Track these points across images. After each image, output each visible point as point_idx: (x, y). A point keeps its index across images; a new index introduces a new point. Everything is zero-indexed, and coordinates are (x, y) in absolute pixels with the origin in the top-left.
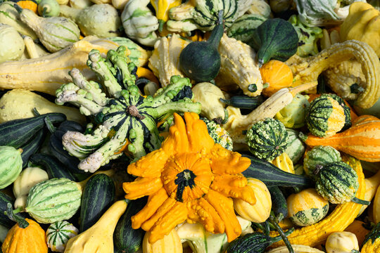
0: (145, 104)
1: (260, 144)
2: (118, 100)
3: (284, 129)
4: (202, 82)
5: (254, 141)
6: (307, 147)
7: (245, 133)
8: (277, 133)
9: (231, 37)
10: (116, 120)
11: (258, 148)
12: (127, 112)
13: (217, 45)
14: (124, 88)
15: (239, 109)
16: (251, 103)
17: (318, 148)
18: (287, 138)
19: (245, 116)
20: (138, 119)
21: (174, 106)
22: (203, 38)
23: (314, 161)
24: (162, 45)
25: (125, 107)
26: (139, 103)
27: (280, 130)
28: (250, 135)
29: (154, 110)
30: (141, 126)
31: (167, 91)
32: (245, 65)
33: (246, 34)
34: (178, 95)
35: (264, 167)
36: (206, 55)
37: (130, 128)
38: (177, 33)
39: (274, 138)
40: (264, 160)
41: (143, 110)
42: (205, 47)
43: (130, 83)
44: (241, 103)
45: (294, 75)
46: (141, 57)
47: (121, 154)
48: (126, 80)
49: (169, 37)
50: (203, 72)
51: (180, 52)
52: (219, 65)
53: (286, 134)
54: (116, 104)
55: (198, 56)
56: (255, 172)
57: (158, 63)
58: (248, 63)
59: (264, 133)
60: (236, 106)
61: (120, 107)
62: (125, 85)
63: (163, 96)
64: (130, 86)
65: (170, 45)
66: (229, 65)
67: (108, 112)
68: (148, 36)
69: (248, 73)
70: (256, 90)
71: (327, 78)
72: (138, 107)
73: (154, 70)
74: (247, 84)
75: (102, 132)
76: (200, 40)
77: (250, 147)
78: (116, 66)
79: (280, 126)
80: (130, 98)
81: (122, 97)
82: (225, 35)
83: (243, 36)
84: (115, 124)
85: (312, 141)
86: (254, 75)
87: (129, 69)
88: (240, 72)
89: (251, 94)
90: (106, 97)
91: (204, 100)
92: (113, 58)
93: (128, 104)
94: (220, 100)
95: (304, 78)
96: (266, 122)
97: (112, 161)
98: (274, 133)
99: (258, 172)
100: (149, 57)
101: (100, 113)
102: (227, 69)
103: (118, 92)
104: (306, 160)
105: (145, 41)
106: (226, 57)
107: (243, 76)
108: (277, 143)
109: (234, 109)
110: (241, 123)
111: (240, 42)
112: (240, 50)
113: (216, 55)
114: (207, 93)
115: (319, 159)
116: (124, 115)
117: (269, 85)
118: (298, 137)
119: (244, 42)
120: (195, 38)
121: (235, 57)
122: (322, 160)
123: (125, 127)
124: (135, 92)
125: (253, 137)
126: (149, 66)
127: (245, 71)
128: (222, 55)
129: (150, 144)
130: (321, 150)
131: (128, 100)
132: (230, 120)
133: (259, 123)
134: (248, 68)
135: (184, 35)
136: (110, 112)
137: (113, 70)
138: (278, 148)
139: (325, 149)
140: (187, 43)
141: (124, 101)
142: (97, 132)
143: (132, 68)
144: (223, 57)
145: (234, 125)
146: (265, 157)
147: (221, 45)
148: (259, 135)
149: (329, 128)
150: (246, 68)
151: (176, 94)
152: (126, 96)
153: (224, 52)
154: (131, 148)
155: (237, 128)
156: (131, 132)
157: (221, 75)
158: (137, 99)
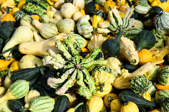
0: (83, 62)
1: (136, 87)
2: (71, 62)
3: (148, 81)
4: (112, 57)
5: (134, 85)
6: (157, 90)
7: (130, 81)
8: (145, 83)
9: (125, 37)
10: (70, 71)
11: (135, 88)
12: (75, 67)
13: (119, 40)
14: (72, 56)
15: (128, 70)
16: (133, 68)
17: (162, 90)
18: (149, 85)
19: (130, 74)
20: (80, 70)
21: (96, 62)
22: (112, 36)
23: (160, 96)
24: (94, 39)
25: (74, 65)
26: (80, 63)
27: (146, 81)
28: (132, 82)
29: (86, 64)
30: (82, 73)
32: (131, 50)
33: (132, 36)
35: (137, 97)
36: (114, 45)
37: (77, 74)
38: (101, 33)
39: (143, 85)
40: (138, 94)
41: (82, 66)
42: (114, 41)
43: (75, 54)
44: (129, 68)
45: (153, 56)
46: (84, 43)
47: (73, 85)
48: (73, 52)
49: (98, 35)
50: (112, 52)
51: (102, 43)
52: (120, 49)
53: (149, 84)
54: (70, 64)
55: (110, 45)
57: (92, 46)
58: (132, 50)
59: (139, 82)
61: (72, 65)
62: (73, 54)
63: (90, 58)
64: (75, 55)
65: (98, 39)
66: (124, 50)
67: (67, 68)
68: (88, 34)
69: (133, 54)
70: (136, 62)
71: (167, 58)
72: (80, 65)
73: (90, 50)
74: (132, 59)
75: (64, 77)
76: (111, 37)
77: (132, 88)
78: (68, 46)
79: (146, 80)
80: (76, 61)
81: (72, 61)
82: (123, 36)
83: (130, 37)
84: (70, 73)
85: (160, 87)
86: (135, 55)
87: (74, 47)
88: (129, 53)
89: (133, 64)
90: (65, 60)
91: (112, 66)
92: (66, 43)
93: (75, 64)
95: (157, 58)
96: (140, 77)
97: (69, 88)
98: (143, 83)
101: (63, 68)
102: (123, 51)
103: (70, 58)
104: (156, 95)
105: (87, 36)
106: (123, 46)
107: (130, 55)
108: (144, 87)
109: (126, 70)
110: (128, 77)
111: (129, 40)
112: (129, 43)
113: (118, 45)
115: (162, 95)
116: (74, 69)
117: (141, 60)
118: (153, 85)
119: (131, 40)
120: (109, 36)
121: (127, 47)
122: (164, 96)
123: (75, 74)
124: (78, 58)
125: (133, 83)
126: (88, 47)
127: (131, 53)
128: (121, 45)
129: (86, 80)
130: (164, 91)
131: (75, 62)
132: (123, 75)
133: (137, 77)
134: (132, 52)
135: (104, 34)
136: (68, 68)
137: (67, 48)
138: (144, 89)
139: (165, 91)
140: (105, 39)
141: (73, 62)
142: (62, 77)
144: (122, 46)
145: (125, 77)
146: (138, 93)
148: (136, 83)
149: (168, 82)
150: (131, 52)
151: (96, 57)
152: (74, 60)
153: (122, 44)
154: (78, 83)
155: (127, 79)
156: (77, 76)
157: (120, 54)
158: (79, 61)
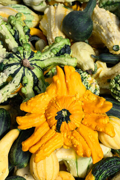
0: (35, 57)
1: (119, 91)
2: (15, 54)
4: (79, 41)
5: (116, 89)
7: (109, 81)
9: (101, 7)
10: (13, 69)
11: (118, 93)
12: (22, 63)
13: (91, 14)
14: (20, 45)
15: (105, 64)
16: (114, 59)
19: (110, 69)
20: (29, 69)
21: (57, 60)
22: (81, 7)
24: (50, 11)
25: (20, 60)
26: (30, 57)
28: (113, 84)
29: (41, 62)
30: (31, 75)
31: (52, 48)
32: (111, 30)
33: (113, 6)
34: (60, 51)
36: (82, 22)
37: (24, 75)
38: (61, 3)
41: (33, 63)
42: (82, 16)
43: (24, 42)
44: (106, 59)
46: (34, 20)
47: (16, 94)
48: (21, 39)
49: (55, 6)
50: (79, 34)
51: (63, 18)
52: (92, 29)
54: (13, 57)
55: (76, 22)
56: (116, 111)
57: (46, 25)
58: (113, 29)
60: (103, 61)
61: (17, 60)
62: (21, 43)
63: (49, 52)
64: (25, 44)
65: (56, 12)
66: (99, 29)
67: (7, 63)
68: (40, 4)
69: (113, 36)
70: (119, 49)
72: (29, 60)
73: (43, 31)
74: (112, 45)
75: (2, 78)
76: (79, 8)
77: (113, 93)
78: (14, 28)
80: (24, 53)
81: (18, 52)
82: (97, 6)
83: (110, 7)
84: (12, 72)
86: (118, 38)
87: (24, 30)
88: (107, 35)
89: (115, 53)
90: (6, 51)
91: (80, 55)
92: (12, 22)
93: (22, 58)
94: (91, 56)
97: (9, 99)
99: (118, 112)
100: (40, 20)
101: (1, 63)
102: (97, 32)
103: (15, 48)
105: (38, 8)
106: (97, 23)
107: (110, 39)
109: (102, 63)
110: (106, 74)
111: (108, 12)
112: (108, 18)
113: (90, 21)
114: (82, 51)
116: (19, 66)
119: (111, 12)
120: (75, 7)
121: (104, 24)
123: (19, 75)
124: (28, 48)
125: (115, 85)
126: (40, 27)
127: (111, 35)
128: (94, 21)
129: (38, 87)
131: (22, 55)
132: (98, 71)
133: (119, 75)
134: (113, 33)
135: (66, 4)
136: (9, 63)
137: (12, 31)
140: (68, 11)
141: (19, 55)
143: (27, 30)
144: (95, 23)
145: (101, 75)
147: (93, 14)
148: (119, 85)
150: (112, 32)
151: (58, 51)
152: (21, 51)
153: (96, 19)
154: (24, 90)
155: (104, 77)
156: (23, 79)
157: (93, 37)
158: (29, 54)
